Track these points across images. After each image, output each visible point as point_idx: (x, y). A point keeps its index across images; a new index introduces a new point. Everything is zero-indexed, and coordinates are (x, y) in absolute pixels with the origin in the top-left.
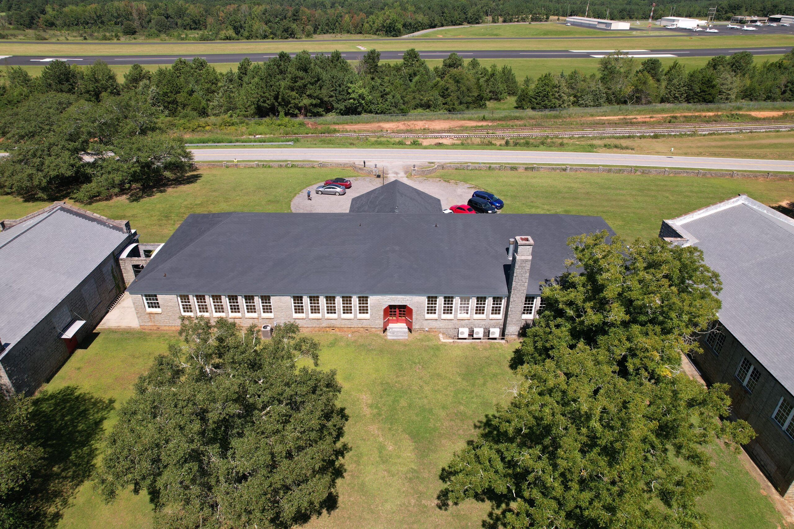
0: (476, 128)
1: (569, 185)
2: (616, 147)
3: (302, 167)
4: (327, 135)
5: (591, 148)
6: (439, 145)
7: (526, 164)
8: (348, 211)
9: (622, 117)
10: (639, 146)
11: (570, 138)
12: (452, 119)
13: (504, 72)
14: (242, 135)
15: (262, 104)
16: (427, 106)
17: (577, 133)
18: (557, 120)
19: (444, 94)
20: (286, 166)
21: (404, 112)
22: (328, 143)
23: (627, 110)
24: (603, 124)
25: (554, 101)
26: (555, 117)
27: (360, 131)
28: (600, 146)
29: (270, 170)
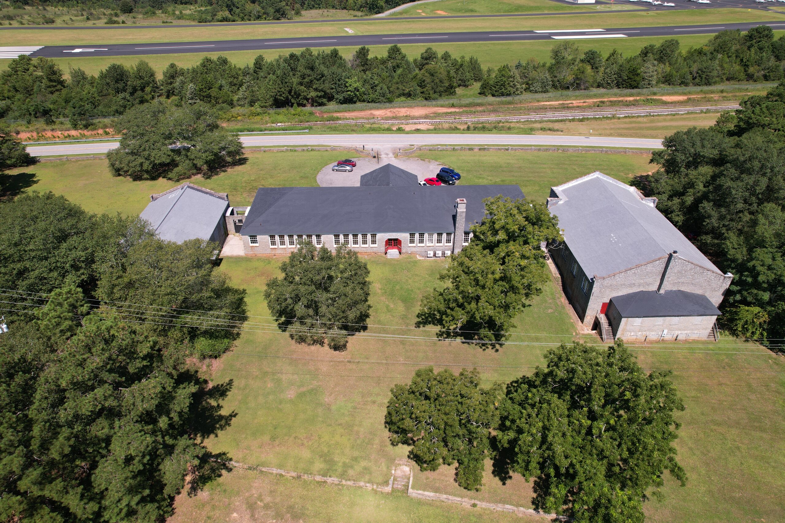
0: (447, 114)
1: (508, 161)
2: (550, 130)
3: (319, 151)
4: (332, 122)
5: (530, 131)
6: (418, 131)
7: (481, 145)
8: (358, 185)
9: (561, 102)
10: (567, 129)
11: (517, 122)
12: (428, 106)
13: (471, 61)
14: (267, 124)
15: (279, 97)
16: (409, 95)
17: (523, 118)
18: (509, 106)
19: (422, 84)
20: (307, 150)
21: (390, 101)
22: (334, 130)
23: (567, 96)
24: (545, 109)
25: (509, 89)
26: (510, 103)
27: (357, 118)
28: (538, 129)
29: (296, 154)
